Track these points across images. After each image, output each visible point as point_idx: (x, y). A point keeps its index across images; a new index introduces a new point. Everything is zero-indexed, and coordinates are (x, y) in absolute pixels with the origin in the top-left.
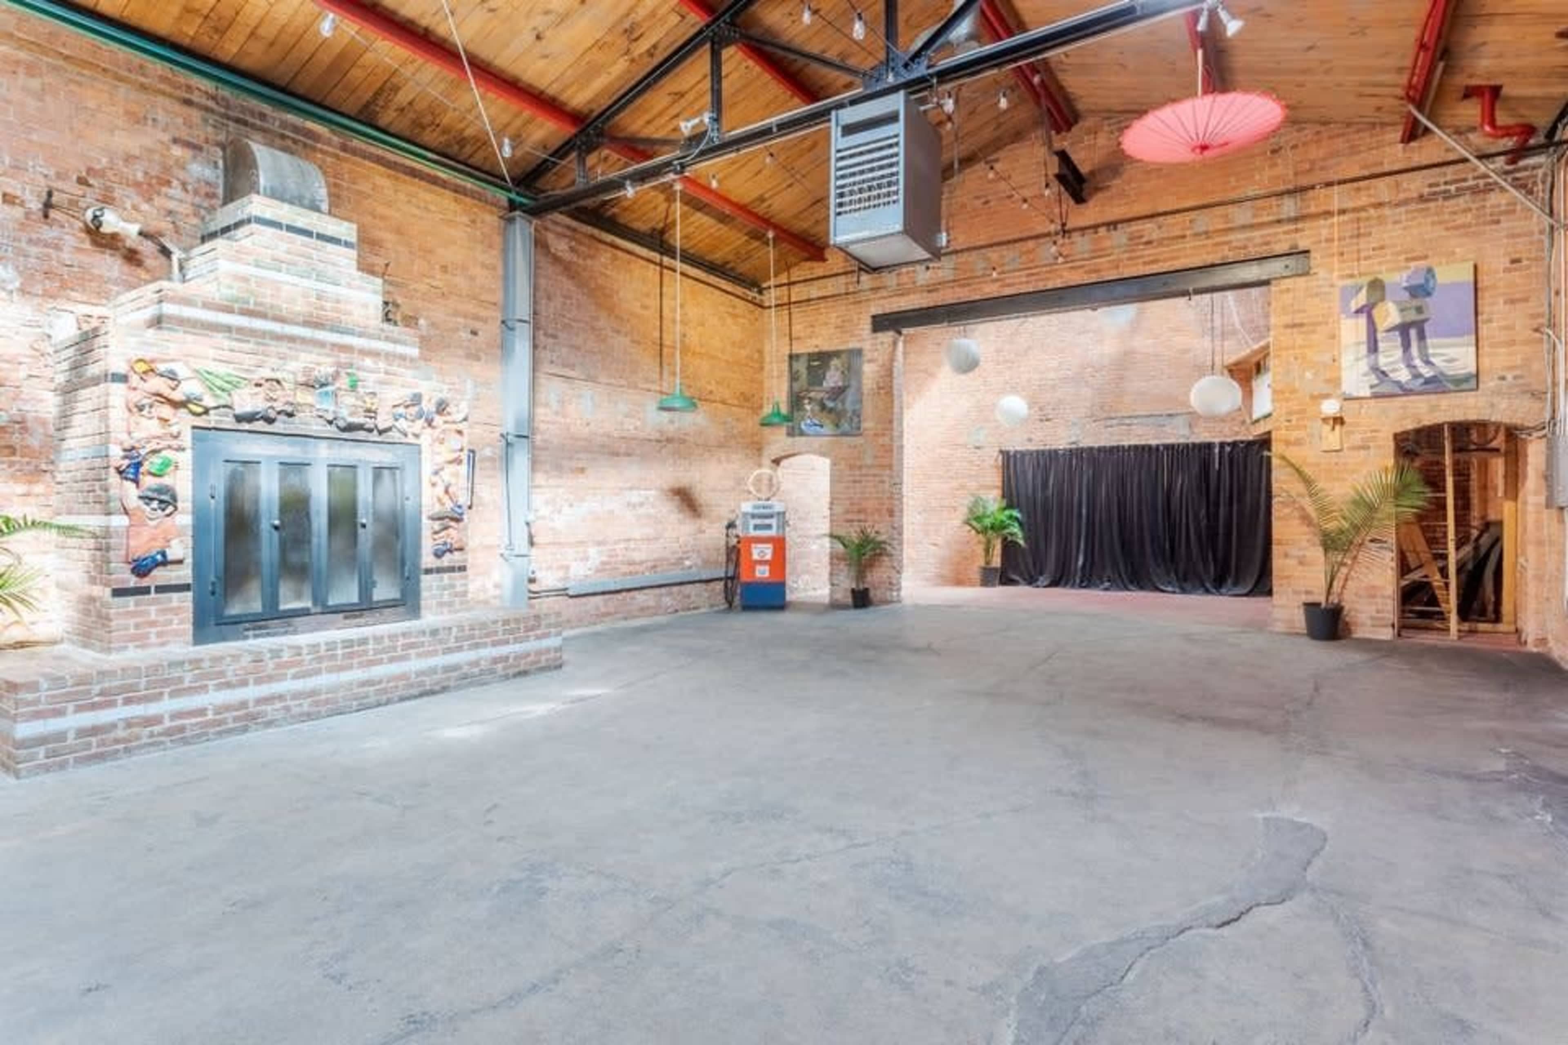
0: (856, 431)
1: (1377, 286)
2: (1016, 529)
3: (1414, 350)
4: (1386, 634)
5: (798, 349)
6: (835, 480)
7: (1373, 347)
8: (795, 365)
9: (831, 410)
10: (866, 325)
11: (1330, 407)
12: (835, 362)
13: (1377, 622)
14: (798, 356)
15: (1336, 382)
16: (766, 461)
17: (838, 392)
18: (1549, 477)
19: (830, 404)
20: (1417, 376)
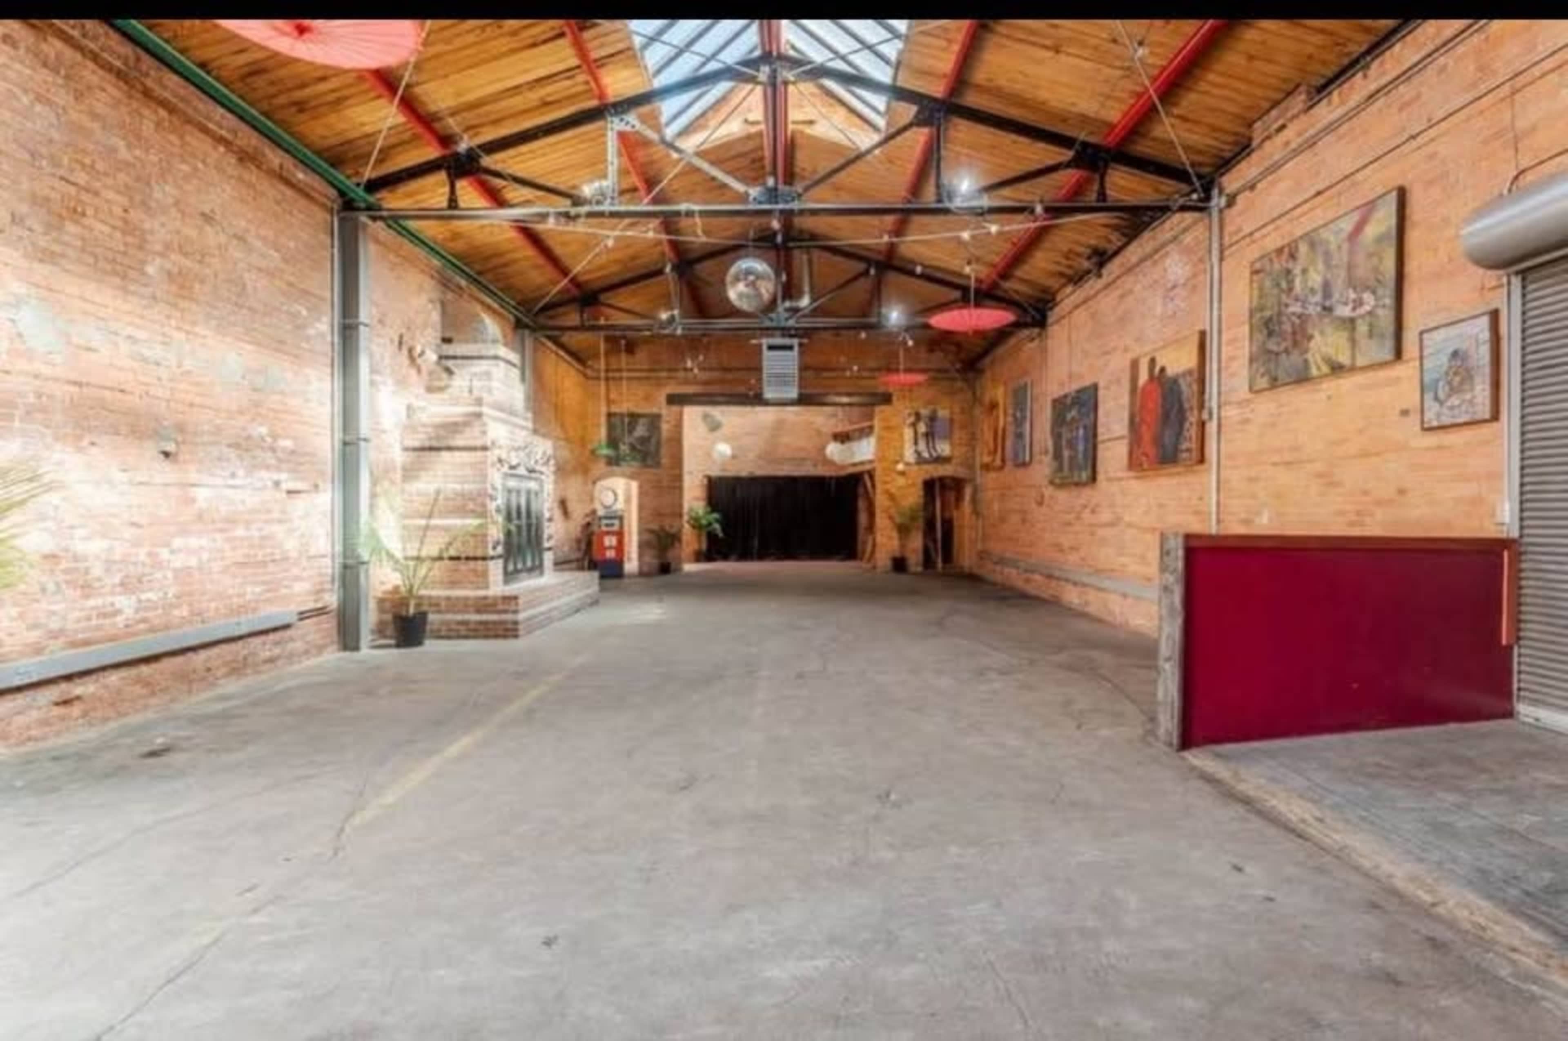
0: (658, 465)
1: (918, 416)
2: (717, 526)
3: (931, 445)
4: (920, 569)
5: (614, 409)
6: (642, 494)
7: (916, 443)
8: (613, 420)
9: (640, 451)
10: (663, 399)
11: (900, 467)
12: (642, 421)
13: (917, 565)
14: (615, 414)
15: (902, 456)
16: (590, 483)
17: (644, 440)
18: (974, 501)
19: (639, 447)
20: (931, 455)
